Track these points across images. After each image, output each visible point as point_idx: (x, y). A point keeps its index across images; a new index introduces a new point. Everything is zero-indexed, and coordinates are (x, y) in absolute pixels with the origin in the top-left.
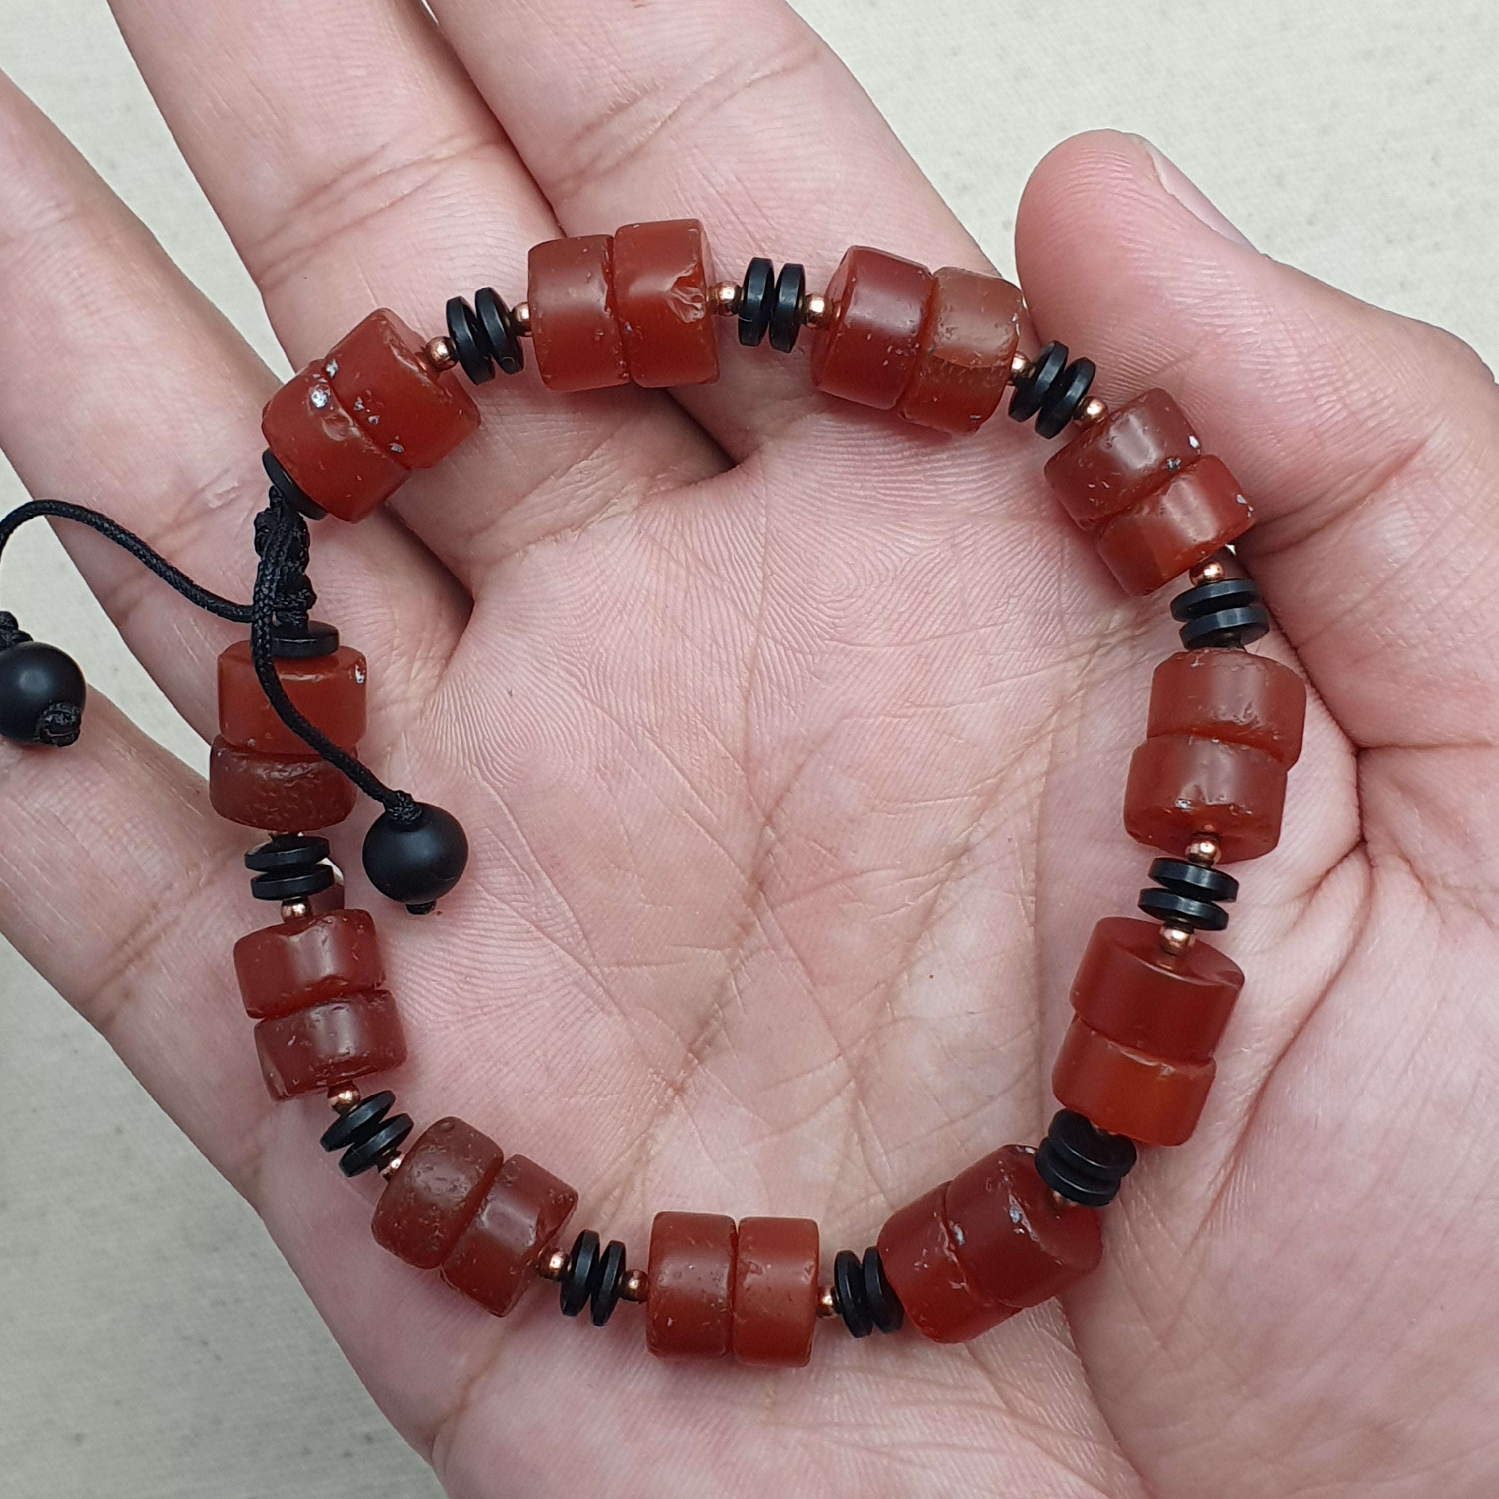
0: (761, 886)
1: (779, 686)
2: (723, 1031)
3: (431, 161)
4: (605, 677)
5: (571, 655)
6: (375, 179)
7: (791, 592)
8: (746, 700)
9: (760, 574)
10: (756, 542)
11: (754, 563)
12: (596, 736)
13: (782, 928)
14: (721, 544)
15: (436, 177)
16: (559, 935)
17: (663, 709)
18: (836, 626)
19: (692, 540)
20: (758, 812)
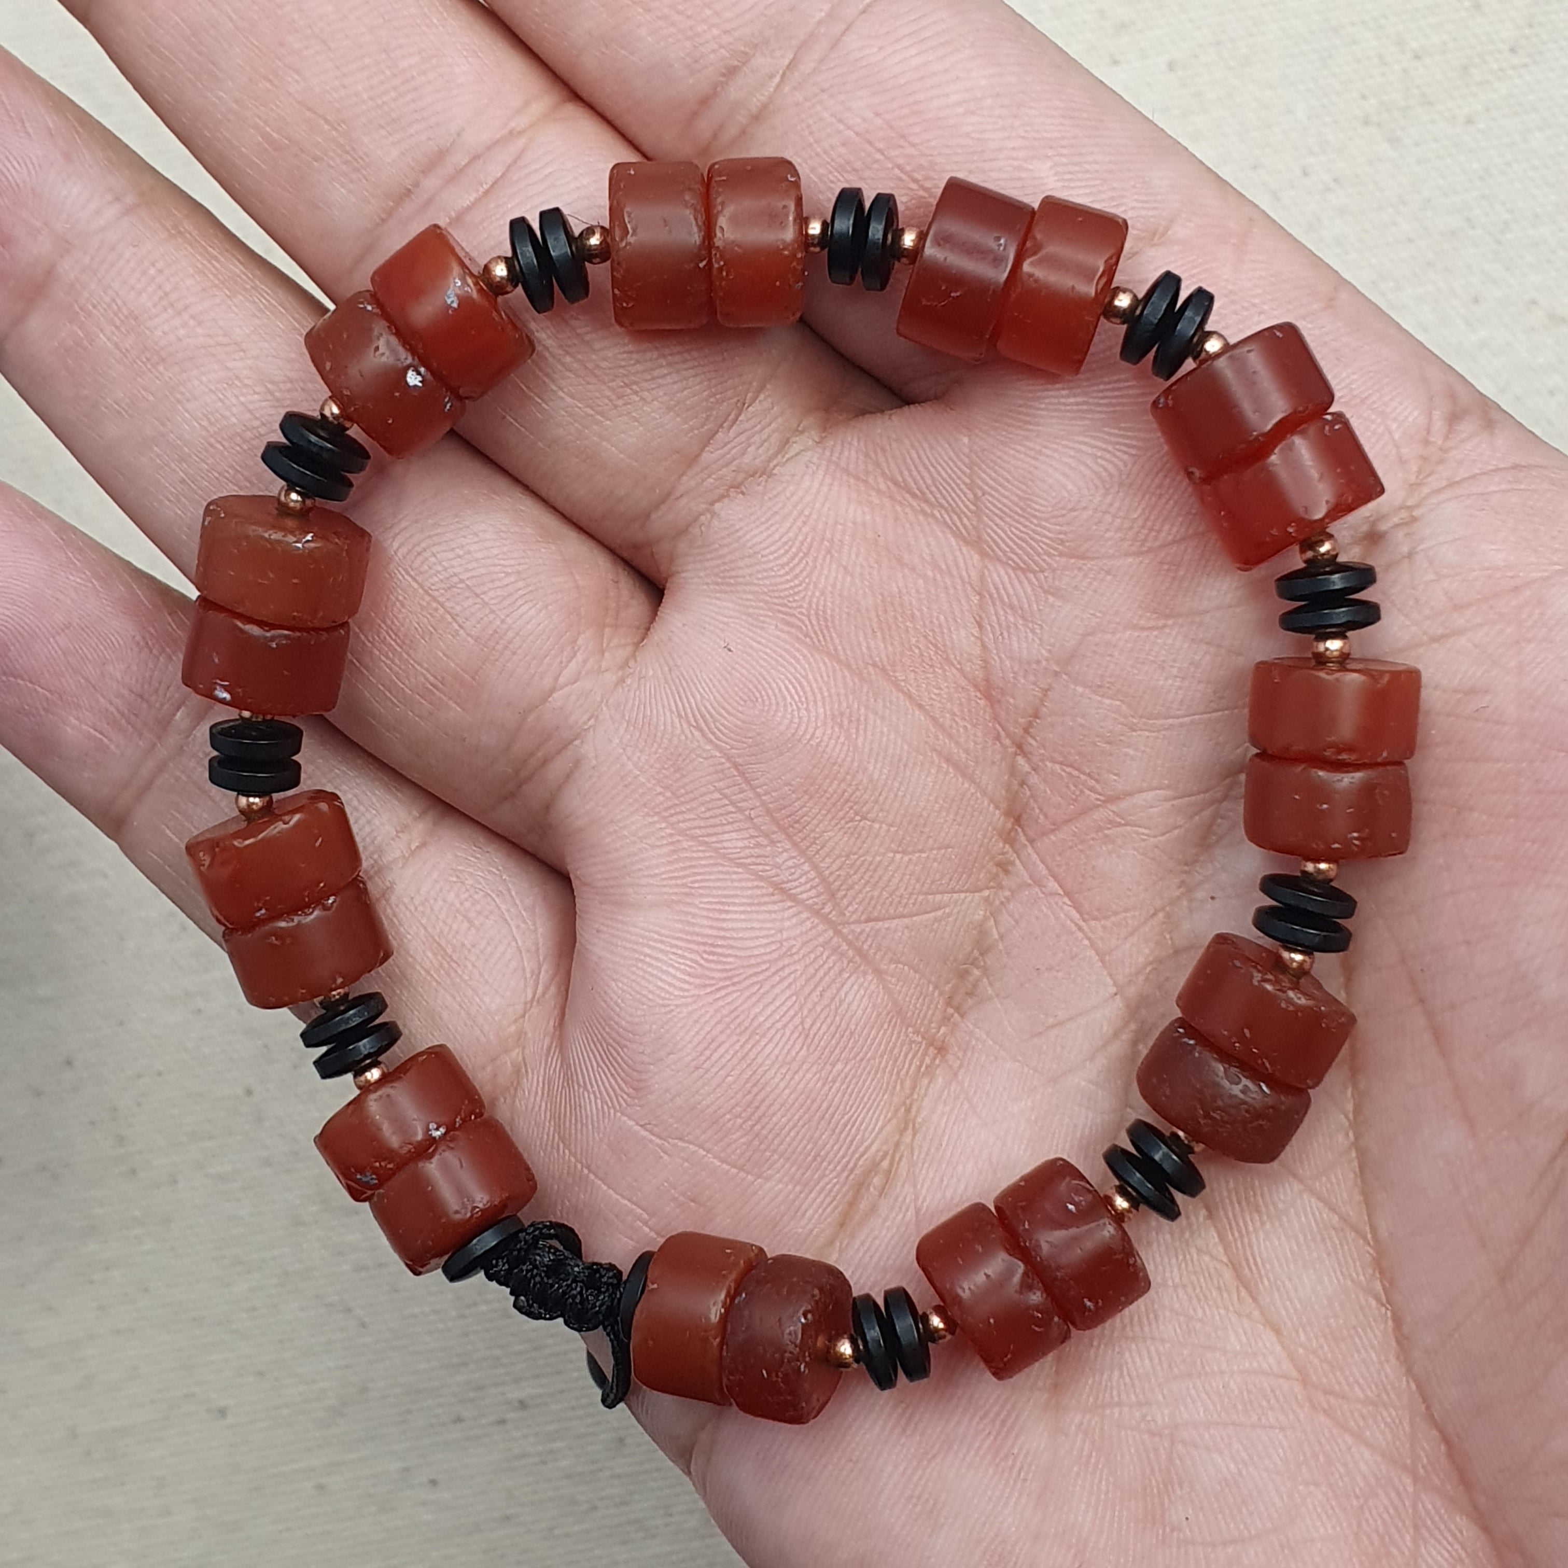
0: (1018, 820)
1: (1012, 607)
2: (985, 980)
3: (513, 134)
4: (826, 620)
5: (786, 605)
6: (460, 172)
7: (1007, 510)
8: (980, 625)
9: (971, 496)
10: (959, 463)
11: (963, 486)
12: (827, 683)
13: (1043, 862)
14: (921, 468)
15: (523, 151)
16: (804, 896)
17: (892, 644)
18: (1062, 542)
19: (889, 467)
20: (1007, 742)
